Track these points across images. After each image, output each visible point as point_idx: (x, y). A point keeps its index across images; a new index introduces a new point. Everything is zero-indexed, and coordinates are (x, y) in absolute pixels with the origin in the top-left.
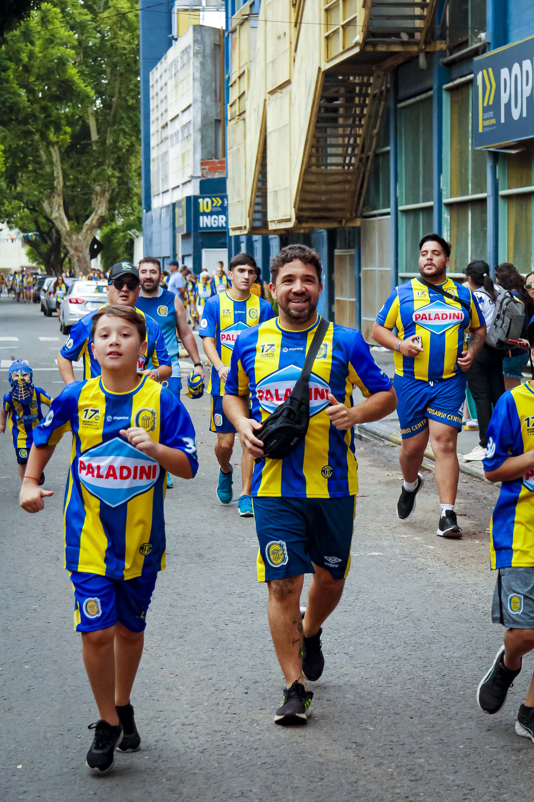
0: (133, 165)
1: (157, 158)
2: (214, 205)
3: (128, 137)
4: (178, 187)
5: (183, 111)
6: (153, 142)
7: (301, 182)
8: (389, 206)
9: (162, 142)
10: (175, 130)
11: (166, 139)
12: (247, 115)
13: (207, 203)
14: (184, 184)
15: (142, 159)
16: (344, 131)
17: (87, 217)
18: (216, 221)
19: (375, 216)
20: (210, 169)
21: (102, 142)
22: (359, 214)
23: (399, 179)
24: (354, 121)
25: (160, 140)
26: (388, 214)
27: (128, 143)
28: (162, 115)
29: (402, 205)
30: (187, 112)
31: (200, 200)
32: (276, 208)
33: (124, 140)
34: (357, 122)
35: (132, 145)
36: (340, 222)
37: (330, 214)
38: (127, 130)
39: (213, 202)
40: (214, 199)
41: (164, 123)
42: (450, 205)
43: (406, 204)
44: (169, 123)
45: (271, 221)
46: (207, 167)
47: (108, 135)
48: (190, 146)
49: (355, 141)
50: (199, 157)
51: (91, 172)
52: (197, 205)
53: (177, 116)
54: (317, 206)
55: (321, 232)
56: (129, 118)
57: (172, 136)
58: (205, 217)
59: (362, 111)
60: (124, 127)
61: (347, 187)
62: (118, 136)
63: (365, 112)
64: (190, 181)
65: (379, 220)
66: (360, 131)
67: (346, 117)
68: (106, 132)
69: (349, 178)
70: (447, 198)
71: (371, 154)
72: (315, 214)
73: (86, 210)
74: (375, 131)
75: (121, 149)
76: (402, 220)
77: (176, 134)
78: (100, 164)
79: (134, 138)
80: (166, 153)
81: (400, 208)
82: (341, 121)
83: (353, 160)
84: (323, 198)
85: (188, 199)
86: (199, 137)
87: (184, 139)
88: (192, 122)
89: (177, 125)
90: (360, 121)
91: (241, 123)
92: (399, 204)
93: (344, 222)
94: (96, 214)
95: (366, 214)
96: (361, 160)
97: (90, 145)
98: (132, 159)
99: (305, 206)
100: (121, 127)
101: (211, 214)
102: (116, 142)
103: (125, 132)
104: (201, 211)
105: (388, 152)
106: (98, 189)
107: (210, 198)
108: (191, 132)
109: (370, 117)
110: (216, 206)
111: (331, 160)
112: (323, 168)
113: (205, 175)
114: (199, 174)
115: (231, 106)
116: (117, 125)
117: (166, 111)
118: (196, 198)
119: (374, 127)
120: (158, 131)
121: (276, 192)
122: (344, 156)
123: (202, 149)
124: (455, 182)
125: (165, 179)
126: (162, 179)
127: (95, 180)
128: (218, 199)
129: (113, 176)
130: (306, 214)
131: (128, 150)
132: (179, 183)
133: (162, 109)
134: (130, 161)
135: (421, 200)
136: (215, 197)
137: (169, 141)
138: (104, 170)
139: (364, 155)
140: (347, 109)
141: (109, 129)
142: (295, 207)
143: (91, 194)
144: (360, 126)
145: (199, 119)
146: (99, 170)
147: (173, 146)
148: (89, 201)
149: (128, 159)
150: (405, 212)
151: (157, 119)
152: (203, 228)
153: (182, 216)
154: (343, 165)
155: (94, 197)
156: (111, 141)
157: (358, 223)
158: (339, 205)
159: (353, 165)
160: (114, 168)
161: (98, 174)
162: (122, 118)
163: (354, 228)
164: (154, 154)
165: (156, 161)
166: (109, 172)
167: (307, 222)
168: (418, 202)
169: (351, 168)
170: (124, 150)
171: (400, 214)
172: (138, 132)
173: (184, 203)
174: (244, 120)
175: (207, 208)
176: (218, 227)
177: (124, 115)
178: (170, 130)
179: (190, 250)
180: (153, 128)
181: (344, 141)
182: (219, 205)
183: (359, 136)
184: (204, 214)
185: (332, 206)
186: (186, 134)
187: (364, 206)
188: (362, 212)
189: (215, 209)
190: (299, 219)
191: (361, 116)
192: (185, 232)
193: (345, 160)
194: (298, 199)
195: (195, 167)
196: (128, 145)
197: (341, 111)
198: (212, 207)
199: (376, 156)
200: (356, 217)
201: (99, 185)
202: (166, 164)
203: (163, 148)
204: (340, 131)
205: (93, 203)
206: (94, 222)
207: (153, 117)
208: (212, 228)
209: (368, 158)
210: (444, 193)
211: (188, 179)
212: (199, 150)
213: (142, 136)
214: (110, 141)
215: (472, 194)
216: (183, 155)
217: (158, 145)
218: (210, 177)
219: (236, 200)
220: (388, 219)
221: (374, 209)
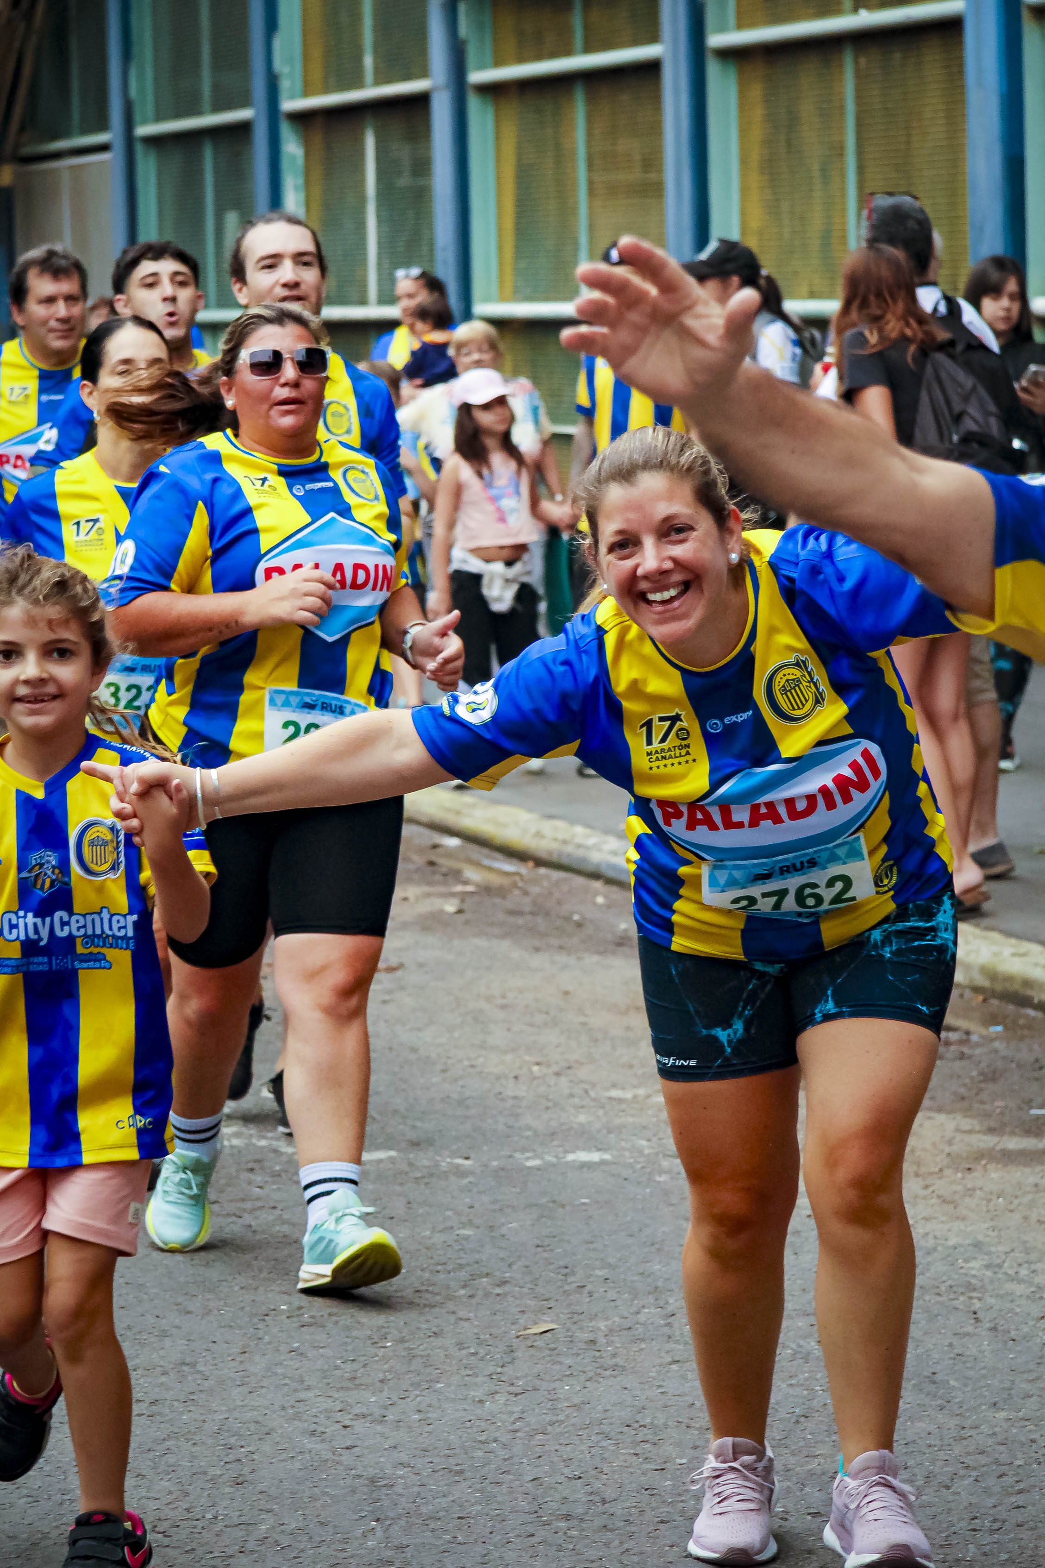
8: (102, 125)
19: (58, 155)
23: (135, 50)
26: (104, 148)
29: (145, 122)
42: (302, 119)
43: (159, 118)
65: (71, 167)
70: (292, 97)
76: (147, 164)
81: (143, 130)
92: (137, 117)
95: (28, 150)
124: (317, 53)
135: (206, 105)
150: (155, 142)
157: (3, 175)
168: (194, 110)
171: (139, 149)
187: (22, 129)
188: (18, 145)
210: (285, 85)
215: (378, 82)
220: (102, 162)
221: (56, 137)
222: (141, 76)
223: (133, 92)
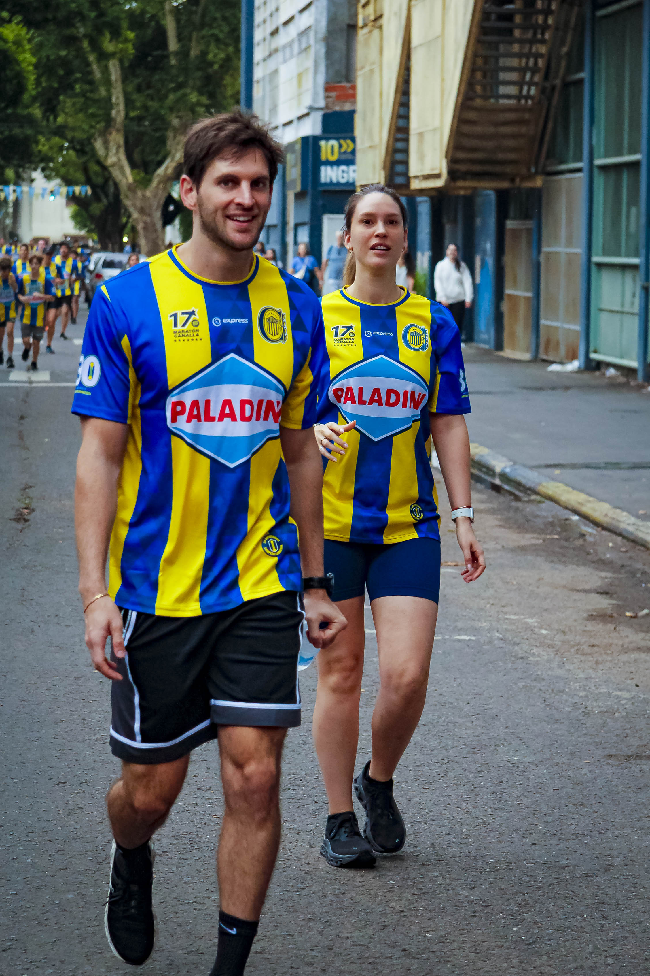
0: (229, 88)
1: (263, 78)
2: (343, 150)
3: (223, 46)
4: (291, 122)
5: (301, 11)
6: (258, 54)
7: (456, 121)
8: (579, 159)
9: (270, 55)
10: (290, 39)
11: (276, 50)
12: (384, 21)
13: (333, 147)
14: (300, 118)
15: (242, 80)
16: (521, 48)
17: (160, 164)
18: (345, 175)
19: (562, 172)
20: (338, 98)
21: (184, 53)
22: (540, 169)
23: (596, 119)
24: (535, 34)
25: (267, 53)
26: (579, 170)
27: (222, 56)
28: (271, 15)
29: (599, 157)
30: (306, 13)
31: (323, 143)
32: (422, 158)
33: (216, 51)
34: (539, 36)
35: (228, 59)
36: (513, 180)
37: (498, 169)
38: (221, 36)
39: (340, 146)
40: (342, 142)
41: (274, 27)
43: (605, 157)
44: (281, 30)
45: (416, 177)
46: (333, 94)
47: (193, 43)
48: (310, 63)
49: (536, 63)
50: (321, 79)
51: (166, 96)
52: (317, 150)
53: (292, 18)
54: (479, 156)
55: (487, 195)
56: (225, 19)
57: (284, 47)
58: (329, 168)
59: (546, 20)
60: (216, 31)
61: (524, 130)
62: (208, 45)
63: (550, 21)
64: (307, 115)
65: (568, 179)
66: (543, 49)
67: (524, 28)
68: (190, 40)
69: (527, 116)
71: (558, 82)
72: (478, 168)
73: (157, 153)
74: (565, 49)
75: (211, 64)
76: (599, 180)
77: (290, 44)
78: (180, 86)
79: (231, 49)
80: (276, 71)
81: (598, 162)
82: (517, 33)
83: (533, 91)
84: (490, 144)
85: (305, 140)
86: (323, 51)
87: (301, 52)
88: (313, 28)
89: (293, 31)
90: (543, 34)
91: (376, 32)
92: (596, 154)
93: (518, 181)
94: (172, 160)
95: (549, 169)
96: (543, 91)
97: (167, 57)
98: (228, 80)
99: (461, 155)
100: (212, 32)
101: (338, 163)
102: (204, 54)
103: (218, 40)
104: (323, 157)
105: (581, 82)
106: (175, 122)
107: (337, 139)
108: (312, 41)
109: (557, 29)
110: (345, 152)
111: (503, 90)
112: (492, 101)
113: (330, 105)
114: (321, 103)
115: (364, 6)
116: (206, 28)
117: (277, 10)
118: (316, 139)
119: (563, 43)
120: (264, 40)
121: (421, 135)
122: (520, 84)
123: (328, 67)
125: (274, 109)
126: (270, 111)
127: (171, 109)
128: (349, 142)
129: (199, 104)
130: (463, 168)
131: (221, 67)
132: (293, 115)
133: (271, 7)
134: (225, 82)
135: (625, 151)
136: (345, 138)
137: (280, 56)
138: (185, 95)
139: (548, 85)
140: (527, 16)
141: (195, 35)
142: (446, 157)
143: (166, 129)
144: (543, 41)
145: (323, 23)
146: (179, 93)
147: (285, 61)
148: (163, 141)
149: (222, 79)
150: (604, 168)
151: (265, 21)
152: (326, 184)
153: (295, 166)
154: (518, 97)
155: (170, 134)
156: (198, 52)
157: (539, 182)
158: (511, 156)
159: (532, 98)
160: (201, 93)
161: (177, 101)
162: (215, 19)
163: (532, 190)
164: (258, 73)
165: (261, 84)
166: (193, 97)
167: (464, 179)
168: (619, 153)
169: (530, 102)
170: (216, 67)
171: (596, 172)
172: (237, 40)
173: (298, 147)
174: (380, 27)
175: (332, 154)
176: (347, 184)
177: (218, 15)
178: (282, 39)
179: (306, 216)
180: (258, 35)
181: (520, 63)
182: (350, 150)
183: (541, 55)
184: (328, 163)
185: (500, 156)
186: (304, 46)
187: (548, 157)
188: (545, 166)
189: (344, 157)
190: (453, 174)
191: (545, 27)
192: (298, 188)
193: (521, 90)
194: (452, 145)
195: (315, 94)
196: (221, 59)
197: (518, 19)
198: (340, 153)
199: (566, 85)
200: (537, 173)
201: (178, 117)
202: (274, 88)
203: (272, 64)
204: (516, 48)
205: (169, 143)
206: (170, 171)
207: (258, 18)
208: (338, 184)
209: (553, 88)
211: (305, 111)
212: (322, 68)
213: (243, 45)
214: (194, 52)
216: (300, 76)
217: (264, 60)
218: (337, 108)
219: (367, 144)
220: (580, 177)
221: (562, 162)
222: (599, 133)
223: (594, 142)
